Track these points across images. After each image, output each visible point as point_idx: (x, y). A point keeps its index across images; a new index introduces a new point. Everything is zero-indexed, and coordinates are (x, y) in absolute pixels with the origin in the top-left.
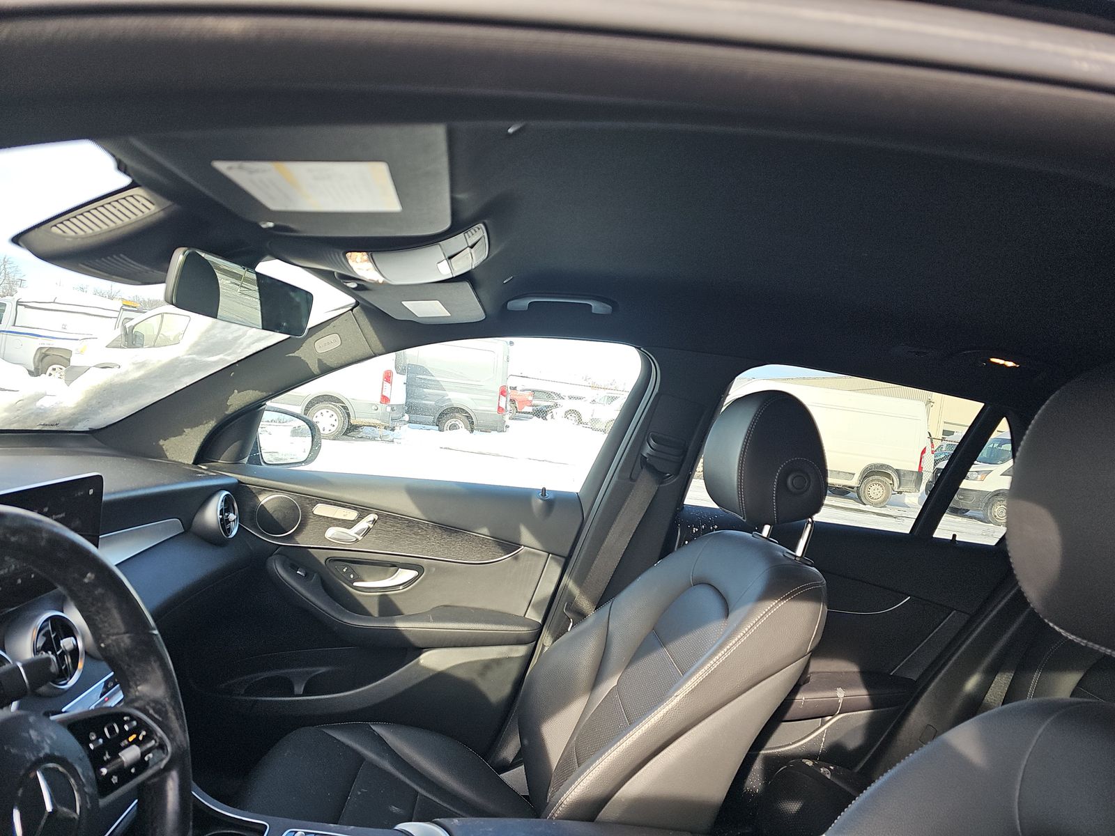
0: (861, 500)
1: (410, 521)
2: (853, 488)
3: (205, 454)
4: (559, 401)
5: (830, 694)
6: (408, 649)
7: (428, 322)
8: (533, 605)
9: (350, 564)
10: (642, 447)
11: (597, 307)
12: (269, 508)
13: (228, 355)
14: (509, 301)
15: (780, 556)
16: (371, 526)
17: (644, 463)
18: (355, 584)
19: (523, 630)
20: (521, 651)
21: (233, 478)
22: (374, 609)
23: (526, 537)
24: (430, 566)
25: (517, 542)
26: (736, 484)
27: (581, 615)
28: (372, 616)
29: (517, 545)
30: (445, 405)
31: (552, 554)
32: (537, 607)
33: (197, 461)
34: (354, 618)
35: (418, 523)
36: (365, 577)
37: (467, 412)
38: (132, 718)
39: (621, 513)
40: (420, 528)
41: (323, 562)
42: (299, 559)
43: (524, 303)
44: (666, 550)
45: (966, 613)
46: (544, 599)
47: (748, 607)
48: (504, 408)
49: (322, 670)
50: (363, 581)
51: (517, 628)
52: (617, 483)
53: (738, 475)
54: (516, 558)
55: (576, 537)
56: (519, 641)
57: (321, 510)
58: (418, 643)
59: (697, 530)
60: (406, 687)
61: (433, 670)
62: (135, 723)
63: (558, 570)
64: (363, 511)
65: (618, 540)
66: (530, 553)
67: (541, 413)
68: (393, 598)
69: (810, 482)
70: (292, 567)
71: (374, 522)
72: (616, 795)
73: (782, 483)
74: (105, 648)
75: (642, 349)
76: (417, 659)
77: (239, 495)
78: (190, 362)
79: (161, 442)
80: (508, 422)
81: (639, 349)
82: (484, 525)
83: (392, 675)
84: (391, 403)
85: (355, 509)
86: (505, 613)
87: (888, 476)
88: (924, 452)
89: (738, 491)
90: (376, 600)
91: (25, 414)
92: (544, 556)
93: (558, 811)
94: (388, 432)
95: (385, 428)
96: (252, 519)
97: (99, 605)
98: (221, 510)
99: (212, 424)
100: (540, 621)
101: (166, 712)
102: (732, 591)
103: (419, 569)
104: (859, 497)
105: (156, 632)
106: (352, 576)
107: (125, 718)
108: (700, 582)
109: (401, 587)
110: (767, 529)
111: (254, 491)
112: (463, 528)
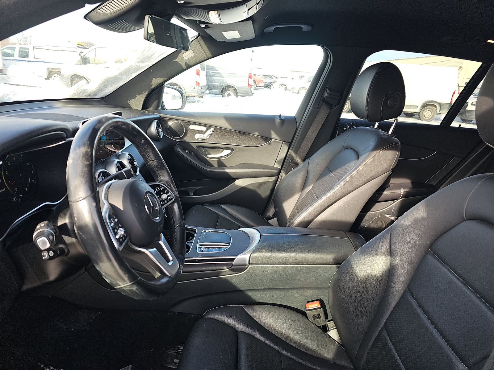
0: (420, 119)
1: (227, 130)
2: (417, 113)
3: (145, 106)
4: (276, 80)
5: (398, 191)
6: (230, 179)
7: (231, 41)
8: (277, 162)
9: (205, 148)
10: (323, 93)
11: (304, 28)
12: (172, 126)
13: (150, 62)
14: (265, 28)
15: (382, 134)
16: (212, 133)
17: (325, 101)
18: (208, 156)
19: (274, 171)
20: (273, 179)
21: (157, 115)
22: (216, 165)
23: (274, 135)
24: (236, 148)
25: (270, 137)
26: (365, 106)
27: (297, 164)
28: (214, 167)
29: (270, 139)
30: (224, 85)
31: (284, 142)
32: (278, 162)
33: (143, 109)
34: (208, 168)
35: (230, 131)
36: (211, 153)
37: (234, 88)
38: (162, 186)
39: (314, 122)
40: (231, 133)
41: (195, 148)
42: (186, 146)
43: (272, 29)
44: (332, 137)
45: (460, 157)
46: (281, 160)
47: (367, 154)
48: (251, 85)
49: (199, 188)
50: (211, 155)
51: (271, 171)
52: (312, 110)
53: (366, 101)
54: (270, 144)
55: (294, 135)
56: (272, 175)
57: (192, 127)
58: (234, 177)
59: (346, 128)
60: (231, 192)
61: (240, 186)
62: (163, 188)
63: (287, 148)
64: (208, 127)
65: (312, 135)
66: (275, 141)
67: (268, 86)
68: (223, 161)
69: (397, 102)
70: (184, 149)
71: (213, 131)
72: (315, 219)
73: (385, 103)
74: (150, 165)
75: (324, 47)
76: (234, 183)
77: (161, 122)
78: (135, 67)
79: (128, 102)
80: (253, 91)
81: (323, 47)
82: (257, 131)
83: (226, 188)
84: (200, 85)
85: (205, 126)
86: (266, 165)
87: (435, 106)
88: (454, 93)
89: (366, 108)
90: (216, 161)
91: (79, 91)
92: (281, 143)
93: (294, 225)
94: (200, 99)
95: (199, 97)
96: (167, 131)
97: (146, 151)
98: (156, 127)
99: (146, 93)
100: (280, 168)
101: (171, 186)
102: (360, 149)
103: (232, 149)
104: (420, 117)
105: (163, 160)
106: (206, 153)
107: (160, 186)
108: (348, 148)
109: (226, 157)
110: (377, 124)
111: (166, 120)
112: (248, 132)
